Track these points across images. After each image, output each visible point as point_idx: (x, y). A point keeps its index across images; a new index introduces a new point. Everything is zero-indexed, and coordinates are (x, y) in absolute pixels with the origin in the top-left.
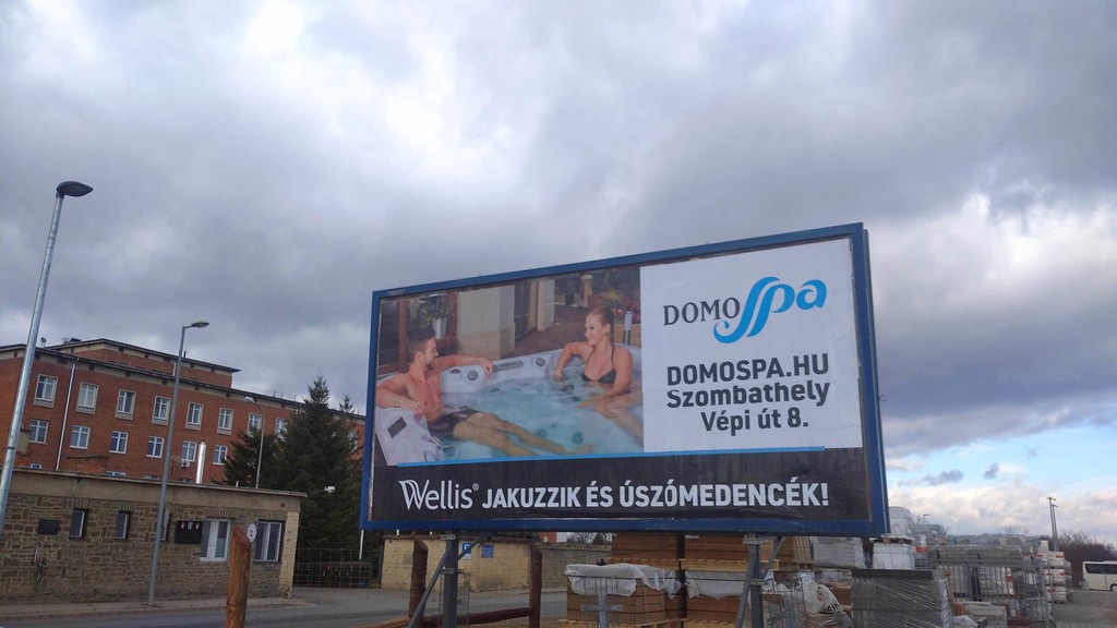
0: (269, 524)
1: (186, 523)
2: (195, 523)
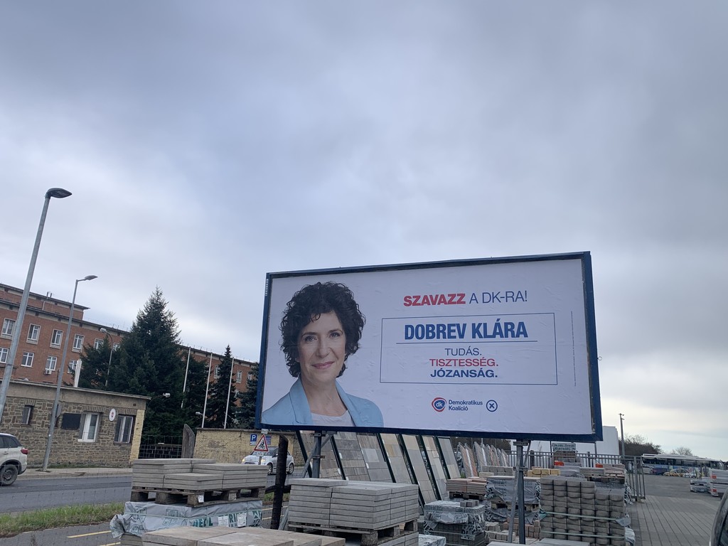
0: (125, 418)
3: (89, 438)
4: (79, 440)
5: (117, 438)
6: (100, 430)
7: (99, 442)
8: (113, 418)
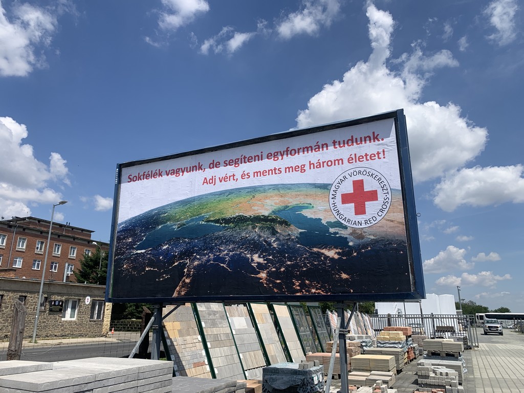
0: (98, 302)
1: (55, 301)
2: (59, 301)
3: (71, 317)
4: (63, 319)
5: (92, 317)
6: (79, 312)
7: (78, 319)
8: (88, 303)
